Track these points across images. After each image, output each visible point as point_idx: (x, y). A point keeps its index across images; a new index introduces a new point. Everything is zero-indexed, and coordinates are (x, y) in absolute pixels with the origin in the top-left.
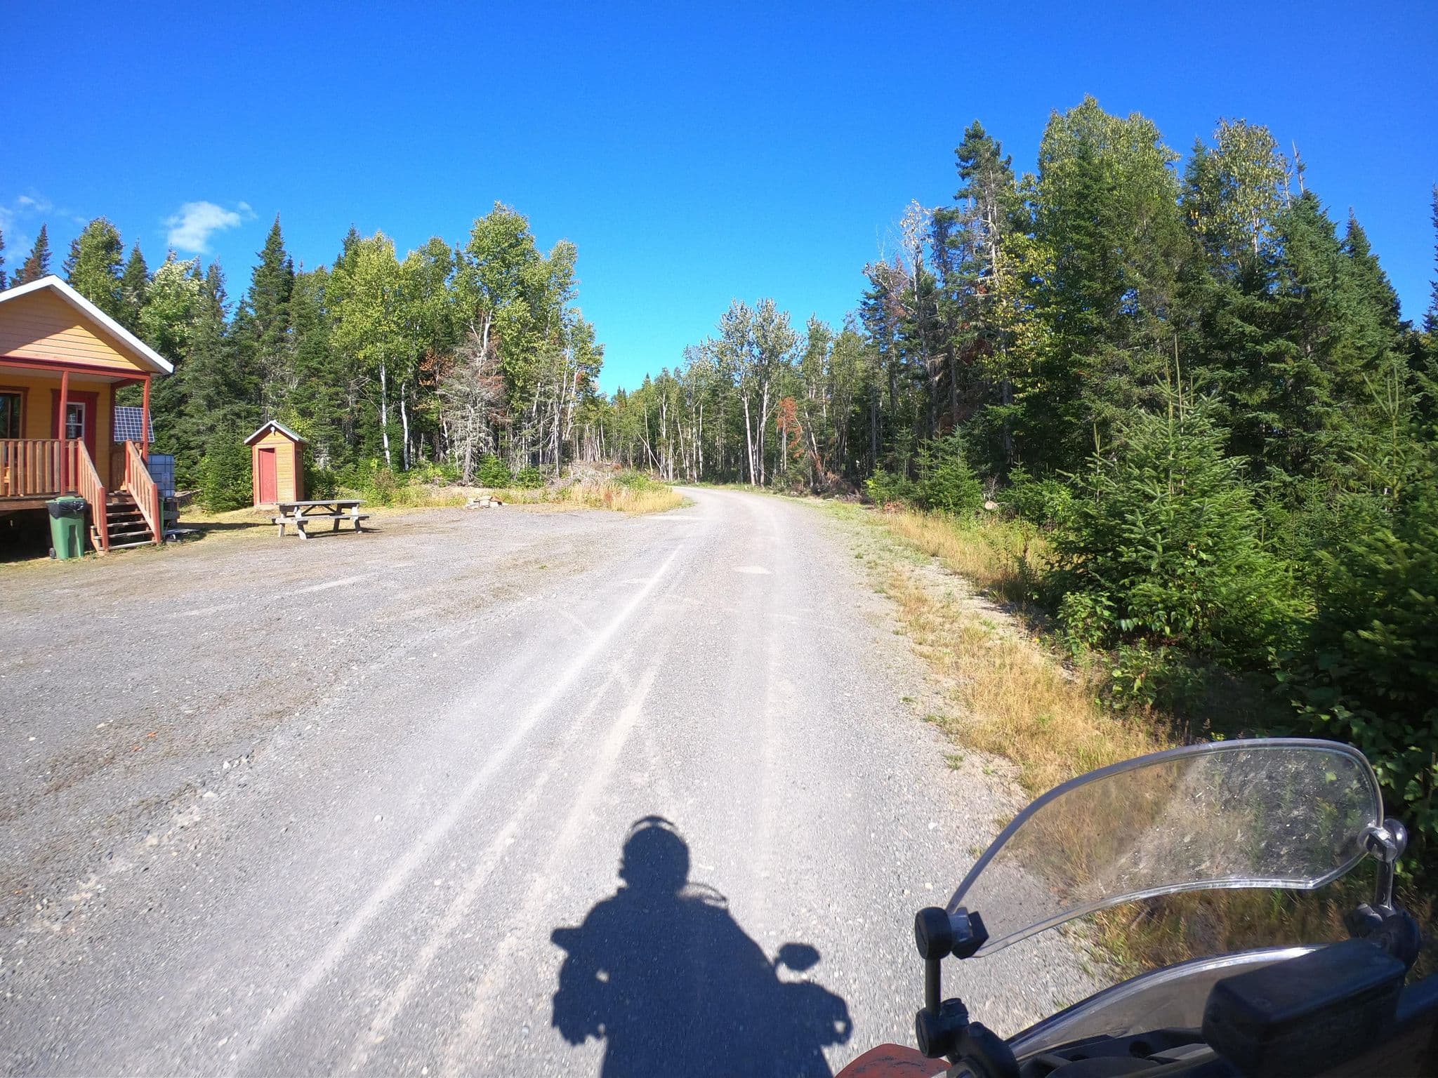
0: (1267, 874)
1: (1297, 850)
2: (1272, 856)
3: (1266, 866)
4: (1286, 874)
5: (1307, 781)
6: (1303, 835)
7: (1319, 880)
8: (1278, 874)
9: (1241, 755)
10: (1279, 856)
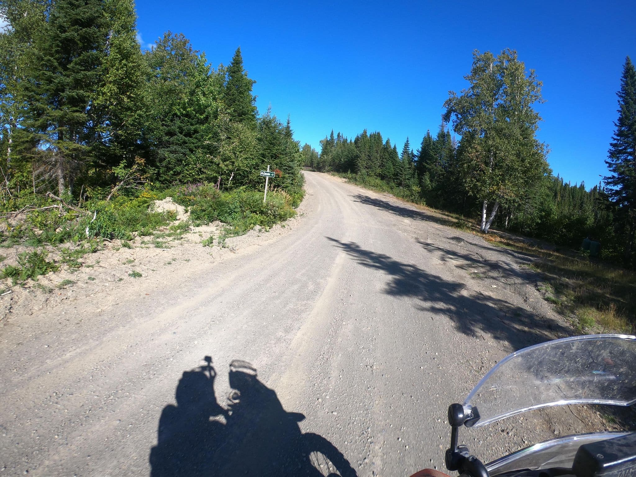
0: (607, 398)
1: (622, 387)
2: (610, 389)
3: (607, 394)
4: (616, 398)
5: (627, 355)
6: (624, 380)
7: (630, 402)
8: (612, 398)
9: (598, 342)
10: (613, 390)
